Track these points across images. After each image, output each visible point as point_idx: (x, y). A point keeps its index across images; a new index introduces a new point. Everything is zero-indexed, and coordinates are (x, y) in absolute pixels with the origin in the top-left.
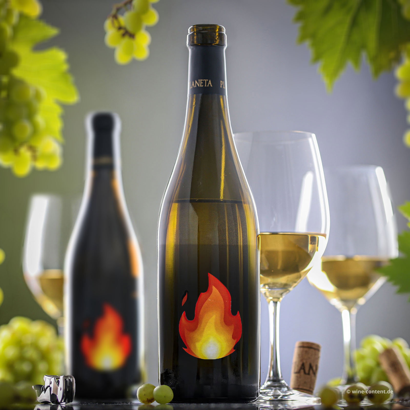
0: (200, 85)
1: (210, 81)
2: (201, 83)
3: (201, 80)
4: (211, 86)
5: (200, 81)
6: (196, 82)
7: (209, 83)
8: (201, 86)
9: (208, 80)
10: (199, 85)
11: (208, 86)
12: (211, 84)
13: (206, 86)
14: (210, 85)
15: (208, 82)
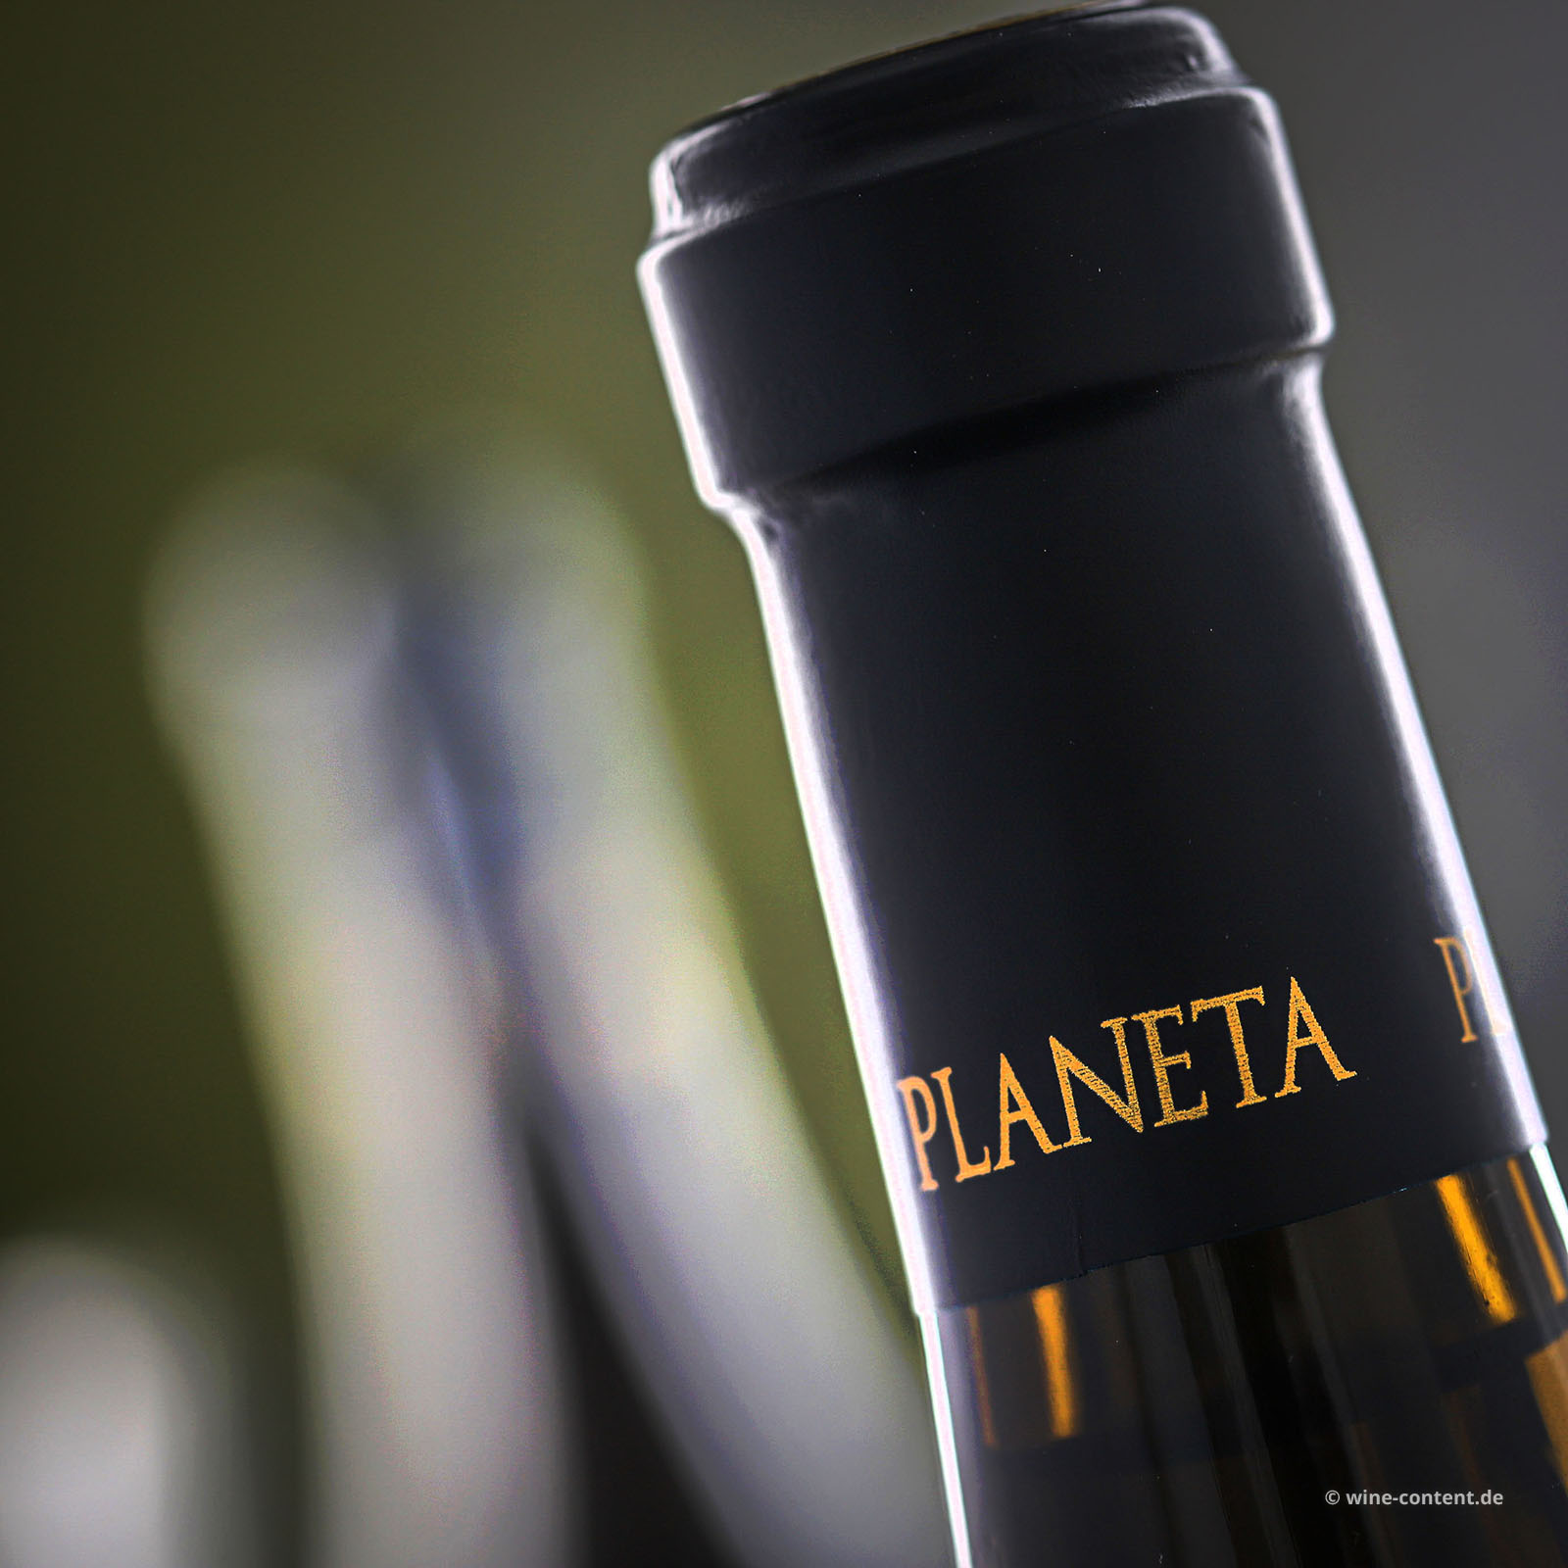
0: (1150, 1107)
1: (1298, 1001)
2: (1160, 1065)
3: (1148, 1019)
4: (1341, 1073)
5: (1135, 1033)
6: (1065, 1060)
7: (1294, 1043)
8: (1171, 1115)
9: (1258, 994)
10: (1130, 1113)
11: (1290, 1087)
12: (1318, 1036)
13: (1251, 1097)
14: (1309, 1057)
15: (1265, 1026)
